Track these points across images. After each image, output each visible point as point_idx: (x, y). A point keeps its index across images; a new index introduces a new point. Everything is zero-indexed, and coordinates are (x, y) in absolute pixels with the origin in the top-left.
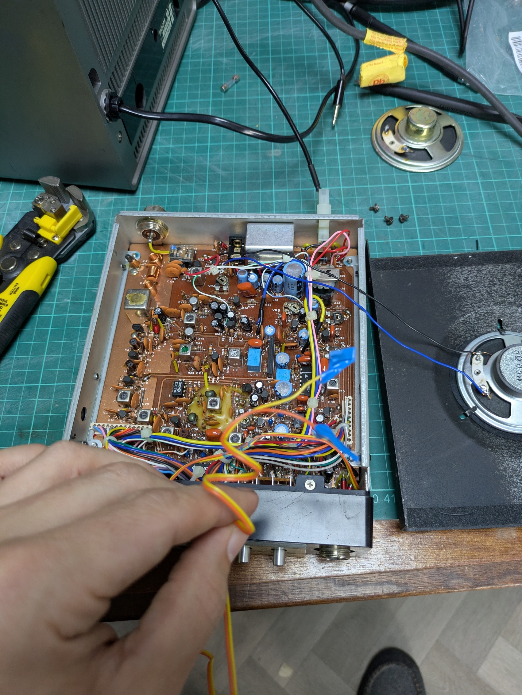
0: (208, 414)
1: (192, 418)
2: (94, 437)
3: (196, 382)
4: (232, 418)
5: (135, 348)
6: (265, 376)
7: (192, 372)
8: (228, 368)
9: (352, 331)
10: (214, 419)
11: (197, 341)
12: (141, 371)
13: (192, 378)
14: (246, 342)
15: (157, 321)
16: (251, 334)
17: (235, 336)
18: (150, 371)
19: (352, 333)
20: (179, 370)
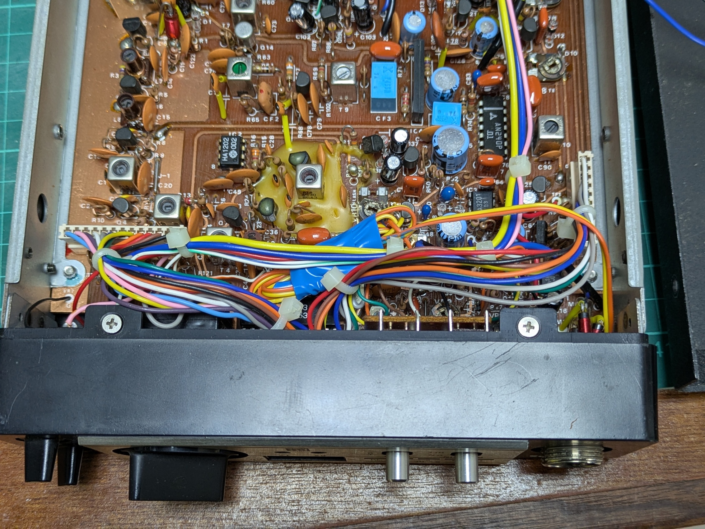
0: (297, 201)
1: (267, 209)
2: (66, 255)
3: (264, 138)
4: (345, 207)
5: (133, 68)
6: (407, 120)
7: (255, 117)
8: (328, 106)
9: (579, 23)
10: (311, 209)
11: (260, 52)
12: (150, 117)
13: (256, 129)
14: (362, 51)
15: (174, 11)
16: (372, 34)
17: (339, 40)
18: (168, 117)
19: (579, 26)
20: (227, 115)
